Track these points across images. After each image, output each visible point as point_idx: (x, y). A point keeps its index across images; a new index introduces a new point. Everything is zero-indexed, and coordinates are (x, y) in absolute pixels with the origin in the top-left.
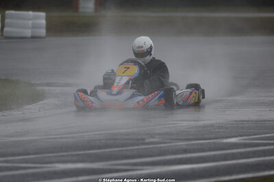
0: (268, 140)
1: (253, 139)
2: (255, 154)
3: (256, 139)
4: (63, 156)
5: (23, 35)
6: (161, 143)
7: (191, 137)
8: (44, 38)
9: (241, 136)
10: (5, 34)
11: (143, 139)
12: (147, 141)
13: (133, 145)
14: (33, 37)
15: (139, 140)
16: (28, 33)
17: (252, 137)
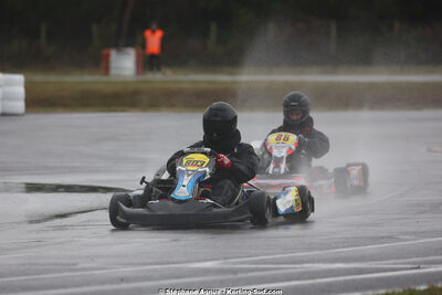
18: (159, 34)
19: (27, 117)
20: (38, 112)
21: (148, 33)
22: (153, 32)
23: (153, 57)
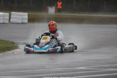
0: (96, 68)
1: (90, 68)
2: (86, 74)
3: (91, 68)
4: (7, 73)
5: (18, 22)
6: (51, 68)
7: (65, 66)
8: (27, 23)
9: (86, 66)
10: (11, 22)
11: (45, 67)
12: (46, 67)
13: (39, 69)
14: (22, 23)
15: (43, 67)
16: (20, 21)
17: (90, 67)
18: (61, 3)
19: (28, 24)
20: (31, 23)
21: (58, 3)
22: (59, 2)
23: (59, 9)
